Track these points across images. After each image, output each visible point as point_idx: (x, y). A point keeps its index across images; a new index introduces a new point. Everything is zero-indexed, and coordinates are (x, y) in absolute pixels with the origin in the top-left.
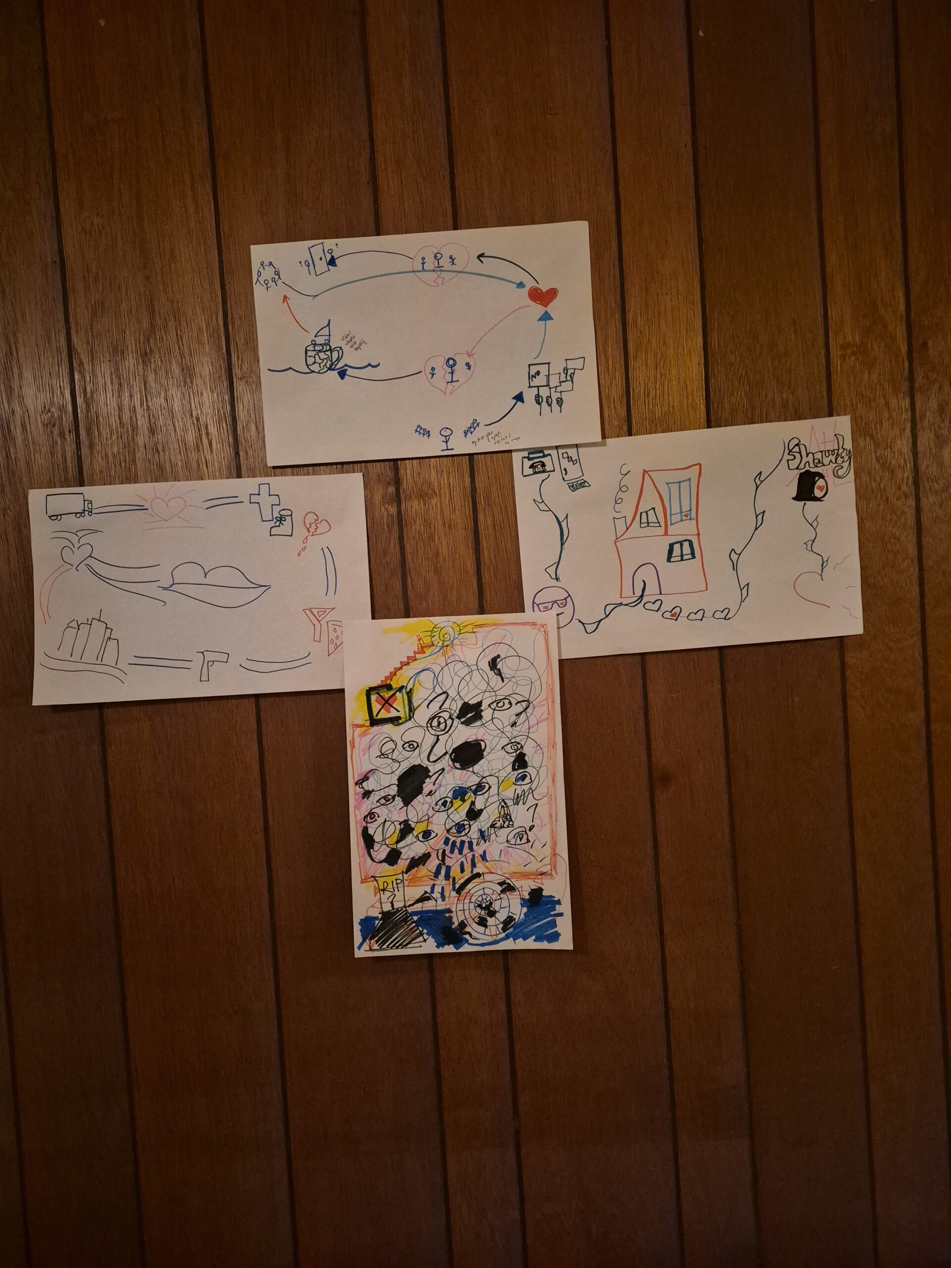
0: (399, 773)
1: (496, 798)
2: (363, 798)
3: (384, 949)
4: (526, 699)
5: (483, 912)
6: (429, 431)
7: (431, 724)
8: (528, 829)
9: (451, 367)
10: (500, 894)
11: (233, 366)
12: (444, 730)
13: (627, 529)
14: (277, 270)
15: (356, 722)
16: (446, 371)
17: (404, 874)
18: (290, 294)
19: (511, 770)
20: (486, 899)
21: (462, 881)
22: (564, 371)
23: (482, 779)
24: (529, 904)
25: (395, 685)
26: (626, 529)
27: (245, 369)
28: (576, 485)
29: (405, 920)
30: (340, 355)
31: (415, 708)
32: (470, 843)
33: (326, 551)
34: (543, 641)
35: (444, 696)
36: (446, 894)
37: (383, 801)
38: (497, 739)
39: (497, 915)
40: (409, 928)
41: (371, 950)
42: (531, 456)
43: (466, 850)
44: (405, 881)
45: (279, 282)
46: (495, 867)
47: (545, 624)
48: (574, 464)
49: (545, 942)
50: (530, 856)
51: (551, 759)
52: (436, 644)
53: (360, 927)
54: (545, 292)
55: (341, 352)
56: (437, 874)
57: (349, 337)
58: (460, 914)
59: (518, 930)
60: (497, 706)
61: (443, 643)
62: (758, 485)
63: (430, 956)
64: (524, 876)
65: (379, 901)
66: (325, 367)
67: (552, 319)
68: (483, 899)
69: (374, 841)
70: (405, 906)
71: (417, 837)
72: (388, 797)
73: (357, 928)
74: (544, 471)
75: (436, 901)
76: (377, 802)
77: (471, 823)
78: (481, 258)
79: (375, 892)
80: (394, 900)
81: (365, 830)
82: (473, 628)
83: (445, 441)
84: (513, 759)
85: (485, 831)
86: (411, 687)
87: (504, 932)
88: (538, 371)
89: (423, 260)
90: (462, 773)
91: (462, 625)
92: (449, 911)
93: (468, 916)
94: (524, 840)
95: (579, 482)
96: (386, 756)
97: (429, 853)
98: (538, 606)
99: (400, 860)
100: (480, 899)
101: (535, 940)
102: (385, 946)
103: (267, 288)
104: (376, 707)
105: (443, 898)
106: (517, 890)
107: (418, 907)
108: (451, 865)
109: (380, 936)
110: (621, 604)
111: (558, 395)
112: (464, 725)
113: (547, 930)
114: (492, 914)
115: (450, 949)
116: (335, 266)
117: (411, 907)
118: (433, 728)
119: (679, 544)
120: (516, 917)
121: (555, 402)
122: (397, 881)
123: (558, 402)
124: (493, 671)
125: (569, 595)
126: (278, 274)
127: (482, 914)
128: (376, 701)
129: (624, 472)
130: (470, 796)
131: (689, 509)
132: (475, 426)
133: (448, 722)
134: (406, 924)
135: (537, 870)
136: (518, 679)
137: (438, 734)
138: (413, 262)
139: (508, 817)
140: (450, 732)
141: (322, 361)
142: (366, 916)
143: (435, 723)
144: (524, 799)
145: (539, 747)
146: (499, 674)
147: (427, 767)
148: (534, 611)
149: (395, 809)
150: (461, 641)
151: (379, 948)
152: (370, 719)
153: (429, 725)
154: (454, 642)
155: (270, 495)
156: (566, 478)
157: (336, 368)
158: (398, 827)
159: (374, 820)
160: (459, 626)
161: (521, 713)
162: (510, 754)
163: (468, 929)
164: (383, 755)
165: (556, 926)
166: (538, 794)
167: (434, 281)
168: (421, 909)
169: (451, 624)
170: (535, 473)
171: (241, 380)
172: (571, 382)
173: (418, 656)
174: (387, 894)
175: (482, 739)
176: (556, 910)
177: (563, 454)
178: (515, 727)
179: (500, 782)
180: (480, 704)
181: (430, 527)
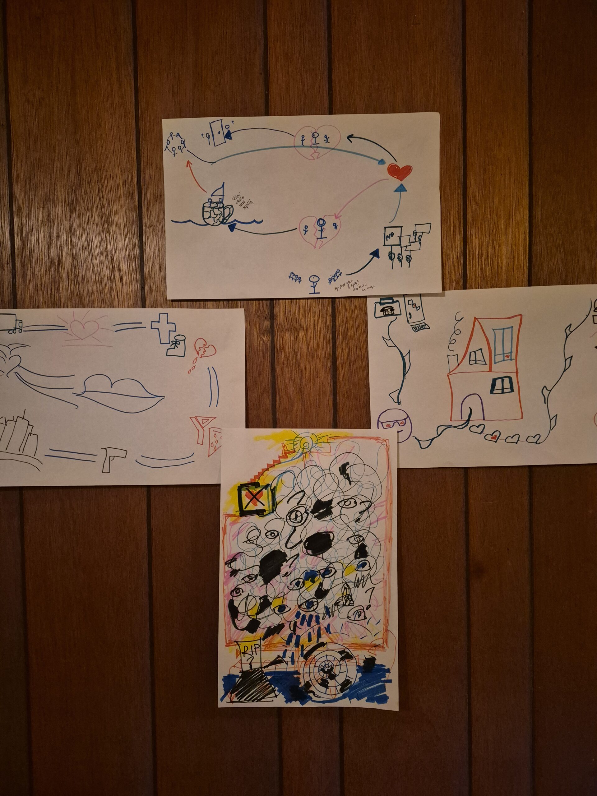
0: (261, 556)
1: (340, 581)
2: (231, 576)
3: (242, 702)
4: (368, 500)
5: (325, 675)
6: (300, 278)
7: (290, 517)
8: (365, 608)
9: (321, 226)
10: (340, 661)
11: (143, 216)
12: (300, 522)
13: (459, 365)
14: (183, 140)
15: (228, 513)
16: (317, 229)
17: (261, 640)
18: (193, 160)
19: (354, 558)
20: (328, 665)
21: (308, 649)
22: (414, 233)
23: (329, 565)
24: (364, 670)
25: (262, 483)
26: (457, 364)
27: (153, 219)
28: (418, 327)
29: (261, 679)
30: (231, 212)
31: (277, 503)
32: (318, 618)
33: (211, 370)
34: (385, 453)
35: (302, 494)
36: (296, 659)
37: (247, 579)
38: (343, 532)
39: (337, 678)
40: (264, 685)
41: (231, 701)
42: (382, 301)
43: (313, 623)
44: (262, 646)
45: (184, 150)
46: (337, 639)
47: (388, 440)
48: (417, 310)
49: (376, 703)
50: (366, 631)
51: (387, 551)
52: (297, 451)
53: (223, 683)
54: (402, 168)
55: (231, 209)
56: (289, 642)
57: (239, 197)
58: (306, 676)
59: (353, 691)
60: (344, 504)
61: (303, 451)
62: (568, 335)
63: (279, 710)
64: (361, 646)
65: (240, 662)
66: (218, 220)
67: (406, 191)
68: (325, 665)
69: (238, 612)
70: (261, 667)
71: (274, 610)
72: (252, 576)
73: (221, 684)
74: (392, 315)
75: (287, 664)
76: (242, 580)
77: (319, 601)
78: (350, 138)
79: (237, 654)
80: (252, 662)
81: (231, 602)
82: (328, 439)
83: (313, 286)
84: (356, 549)
85: (330, 607)
86: (275, 486)
87: (342, 693)
88: (392, 233)
89: (303, 138)
90: (314, 558)
91: (319, 436)
92: (297, 673)
93: (312, 678)
94: (362, 617)
95: (420, 325)
96: (252, 542)
97: (283, 624)
98: (382, 424)
99: (259, 628)
100: (323, 664)
101: (367, 701)
102: (243, 699)
103: (174, 154)
104: (245, 500)
105: (293, 662)
106: (354, 658)
107: (272, 668)
108: (300, 635)
109: (239, 691)
110: (451, 426)
111: (408, 253)
112: (317, 519)
113: (378, 693)
114: (333, 677)
115: (296, 704)
116: (231, 139)
117: (266, 668)
118: (292, 520)
119: (501, 380)
120: (353, 681)
121: (404, 258)
122: (256, 645)
123: (407, 258)
124: (342, 476)
125: (408, 417)
126: (183, 143)
127: (324, 677)
128: (246, 495)
129: (458, 319)
130: (319, 579)
131: (510, 351)
132: (338, 275)
133: (303, 516)
134: (261, 682)
135: (371, 643)
136: (363, 483)
137: (295, 525)
138: (295, 138)
139: (350, 597)
140: (305, 524)
141: (216, 216)
142: (228, 673)
143: (293, 516)
144: (363, 583)
145: (377, 540)
146: (348, 478)
147: (285, 552)
148: (378, 428)
149: (257, 586)
150: (318, 449)
151: (238, 700)
152: (240, 511)
153: (288, 518)
154: (312, 450)
155: (168, 323)
156: (410, 321)
157: (227, 222)
158: (259, 601)
159: (239, 594)
160: (316, 436)
161: (364, 511)
162: (353, 545)
163: (312, 689)
164: (249, 541)
165: (385, 690)
166: (376, 579)
167: (311, 155)
168: (274, 670)
169: (310, 435)
170: (385, 315)
171: (149, 228)
172: (419, 243)
173: (282, 460)
174: (247, 656)
175: (331, 531)
176: (385, 677)
177: (409, 301)
178: (359, 522)
179: (344, 567)
180: (330, 502)
181: (297, 355)
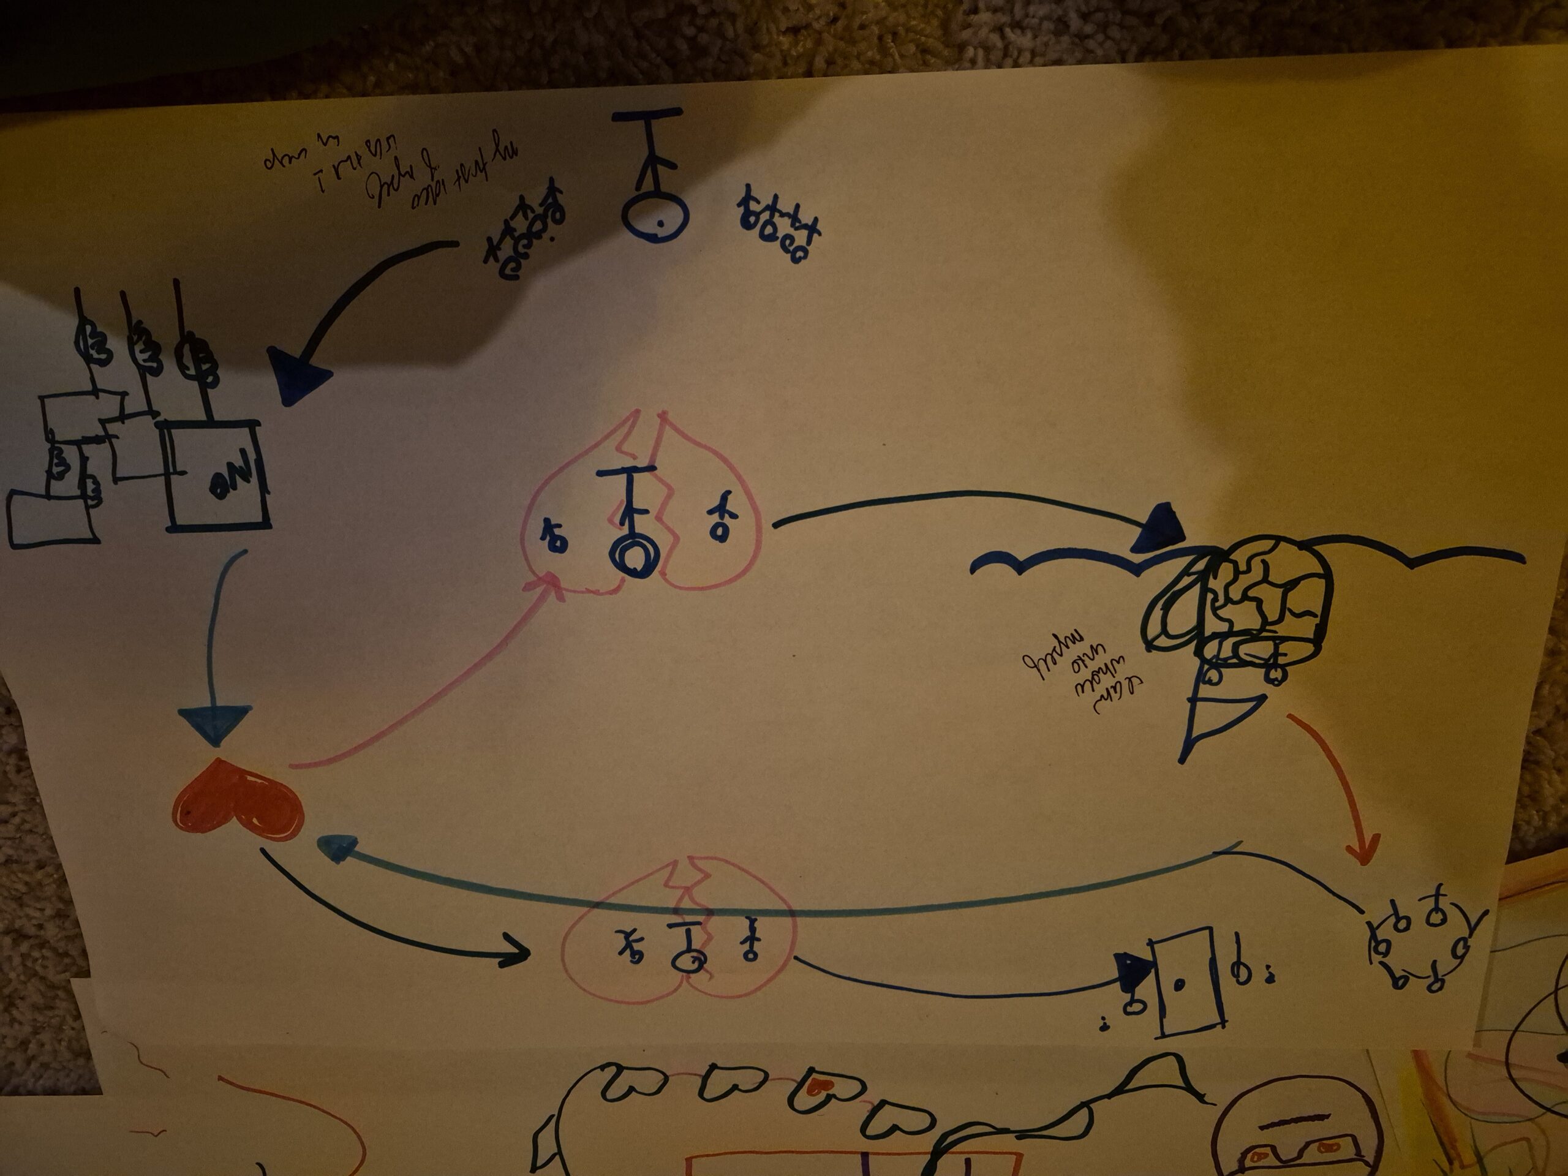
6: (746, 225)
9: (634, 538)
16: (659, 518)
18: (1339, 868)
22: (97, 490)
30: (1157, 613)
45: (1379, 911)
54: (225, 820)
55: (1154, 628)
57: (1100, 689)
66: (1243, 567)
67: (183, 713)
78: (513, 950)
83: (660, 168)
88: (221, 496)
103: (1437, 895)
111: (105, 377)
116: (1121, 958)
121: (117, 343)
123: (101, 344)
132: (508, 242)
141: (1251, 593)
167: (707, 876)
